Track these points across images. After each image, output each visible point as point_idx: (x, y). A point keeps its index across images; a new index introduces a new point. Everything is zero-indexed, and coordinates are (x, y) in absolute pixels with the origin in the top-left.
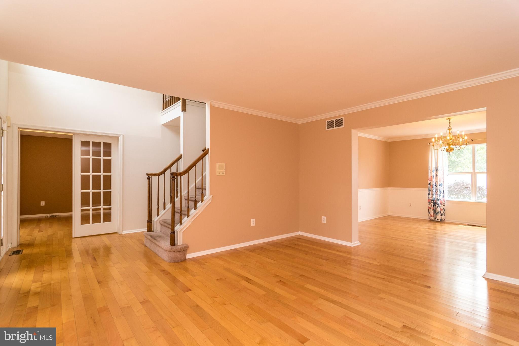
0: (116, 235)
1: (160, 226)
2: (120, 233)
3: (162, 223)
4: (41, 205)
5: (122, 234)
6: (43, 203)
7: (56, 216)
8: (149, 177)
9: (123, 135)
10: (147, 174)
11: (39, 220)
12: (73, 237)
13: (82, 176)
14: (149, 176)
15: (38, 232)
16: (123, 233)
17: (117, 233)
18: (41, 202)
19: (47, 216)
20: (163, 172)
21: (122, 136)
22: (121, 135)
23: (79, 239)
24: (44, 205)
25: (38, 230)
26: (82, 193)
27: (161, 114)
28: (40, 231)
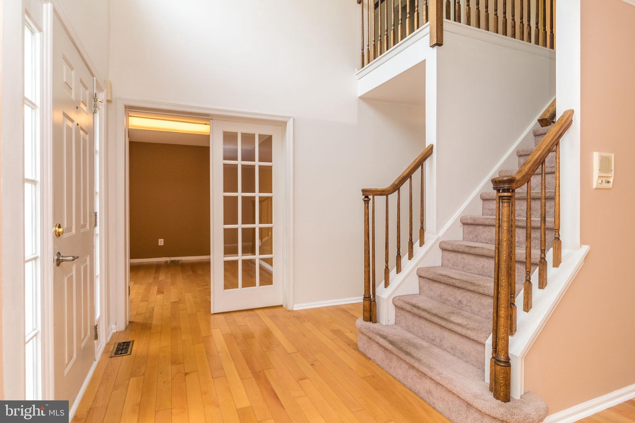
0: (280, 309)
1: (394, 311)
2: (290, 308)
3: (400, 304)
4: (160, 244)
5: (293, 311)
6: (161, 242)
7: (178, 261)
8: (367, 197)
9: (294, 118)
10: (364, 191)
11: (158, 267)
12: (212, 312)
13: (225, 197)
14: (367, 194)
15: (157, 295)
16: (295, 309)
17: (282, 306)
18: (160, 240)
19: (167, 261)
20: (396, 187)
21: (291, 120)
22: (290, 118)
23: (222, 316)
24: (162, 244)
25: (157, 288)
26: (225, 230)
27: (357, 77)
28: (160, 292)
